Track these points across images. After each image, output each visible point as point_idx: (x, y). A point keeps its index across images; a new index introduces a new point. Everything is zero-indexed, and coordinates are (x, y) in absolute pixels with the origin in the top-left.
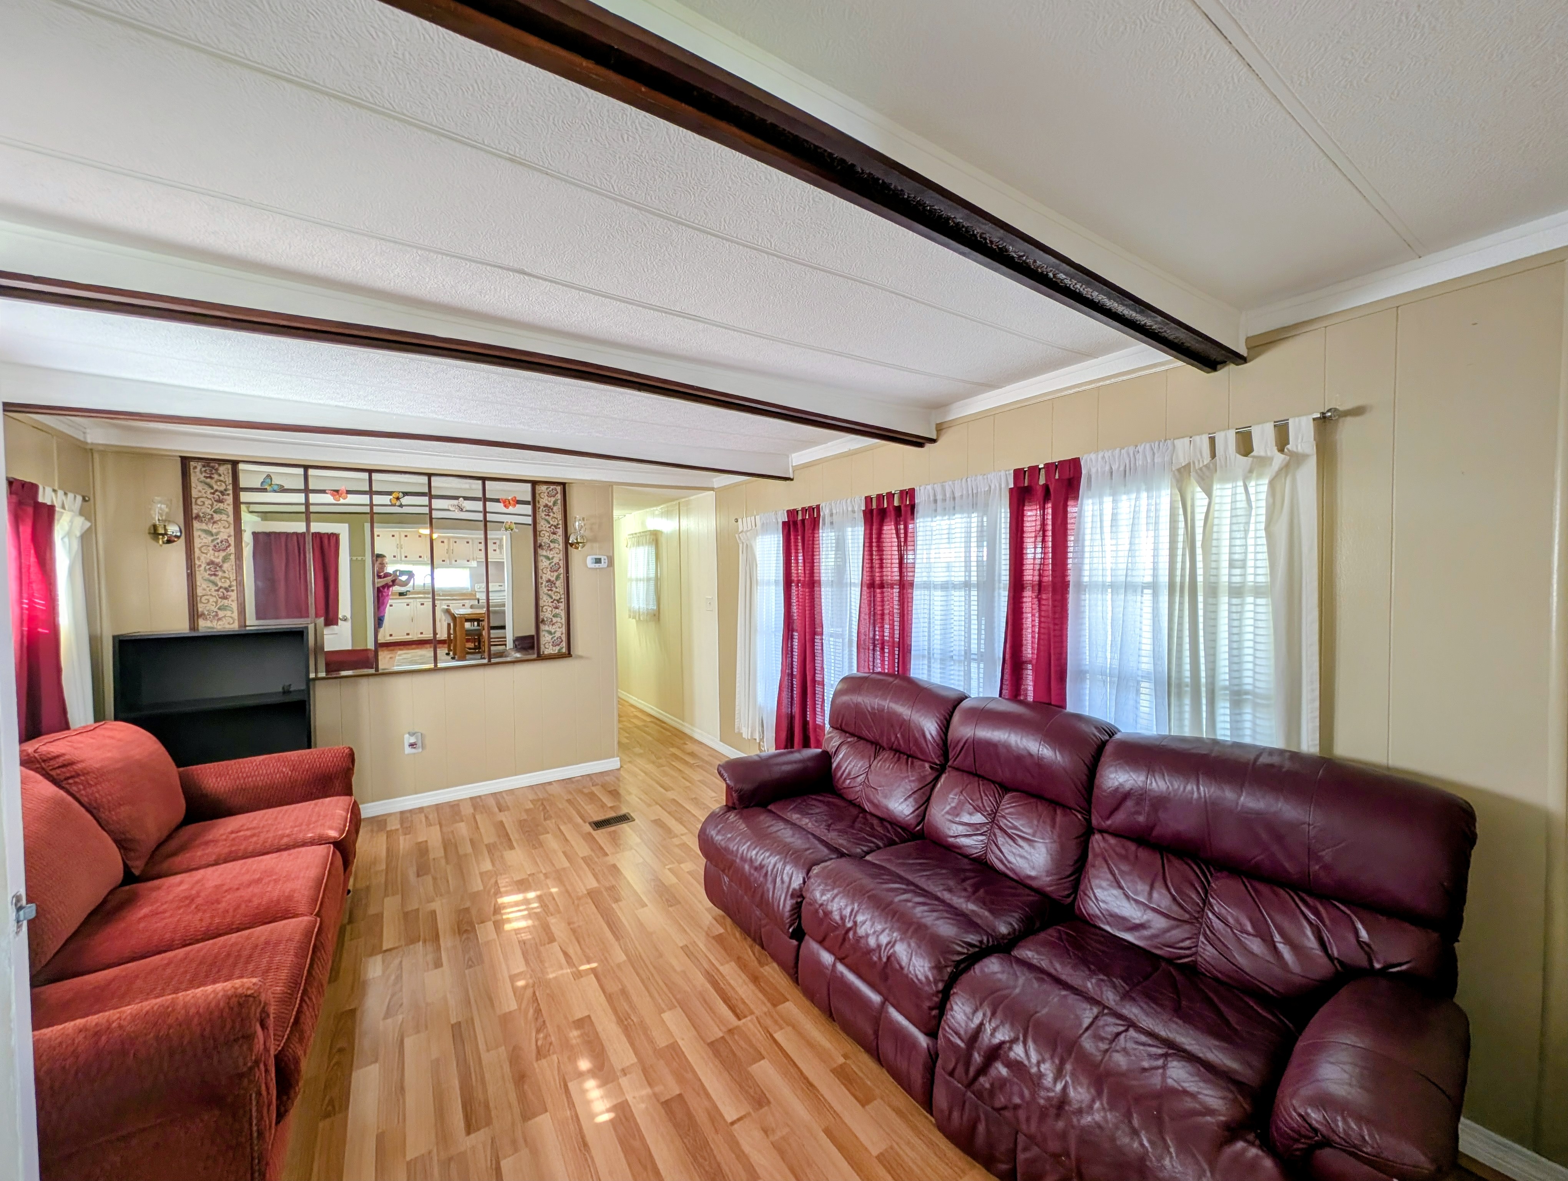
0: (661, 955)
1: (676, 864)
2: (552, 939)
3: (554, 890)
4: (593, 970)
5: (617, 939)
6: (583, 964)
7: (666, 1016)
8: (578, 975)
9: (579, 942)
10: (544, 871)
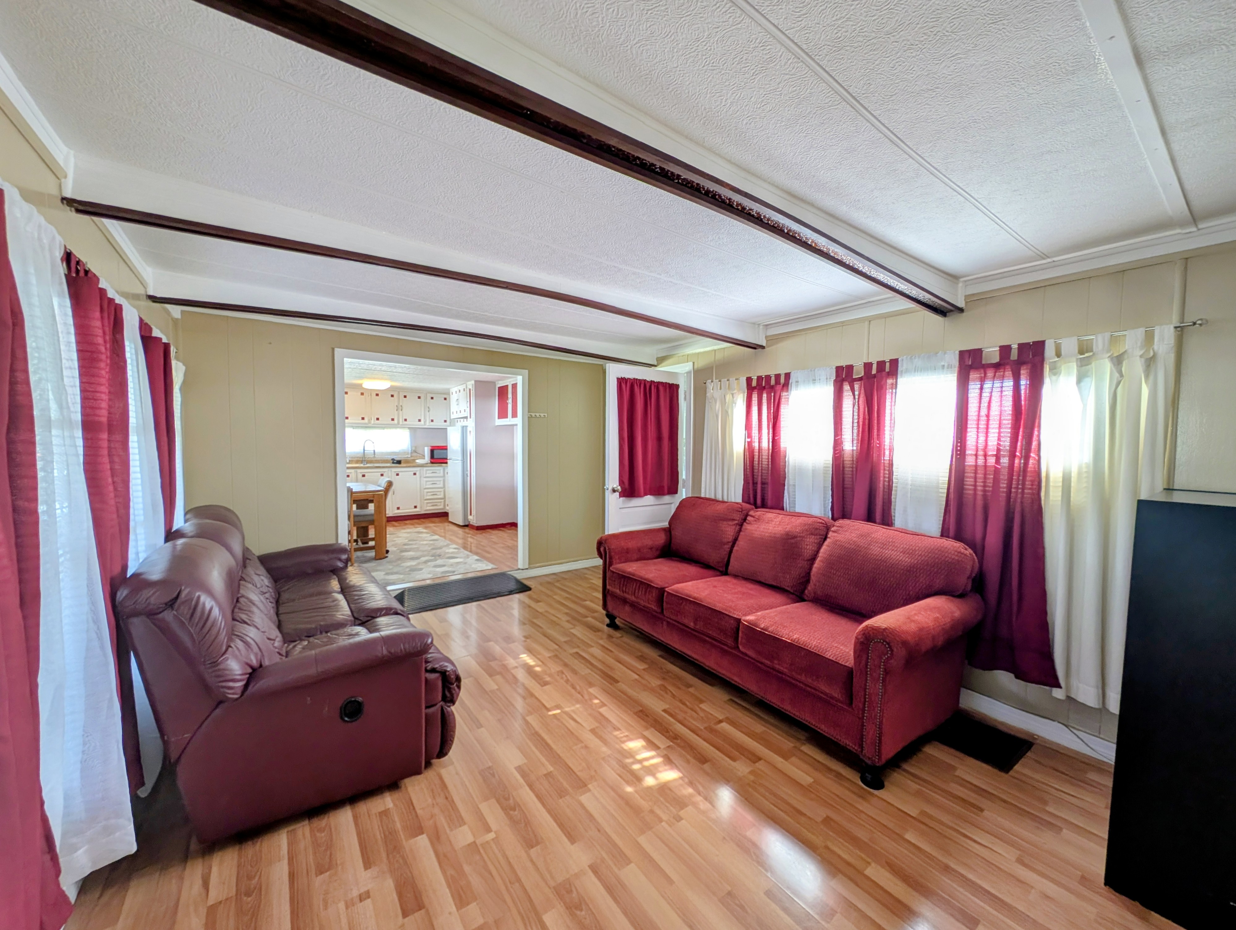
0: (499, 721)
1: (479, 842)
2: (593, 731)
3: (629, 789)
4: (548, 710)
5: (537, 733)
6: (558, 714)
7: (496, 687)
8: (558, 707)
9: (569, 730)
10: (663, 824)
